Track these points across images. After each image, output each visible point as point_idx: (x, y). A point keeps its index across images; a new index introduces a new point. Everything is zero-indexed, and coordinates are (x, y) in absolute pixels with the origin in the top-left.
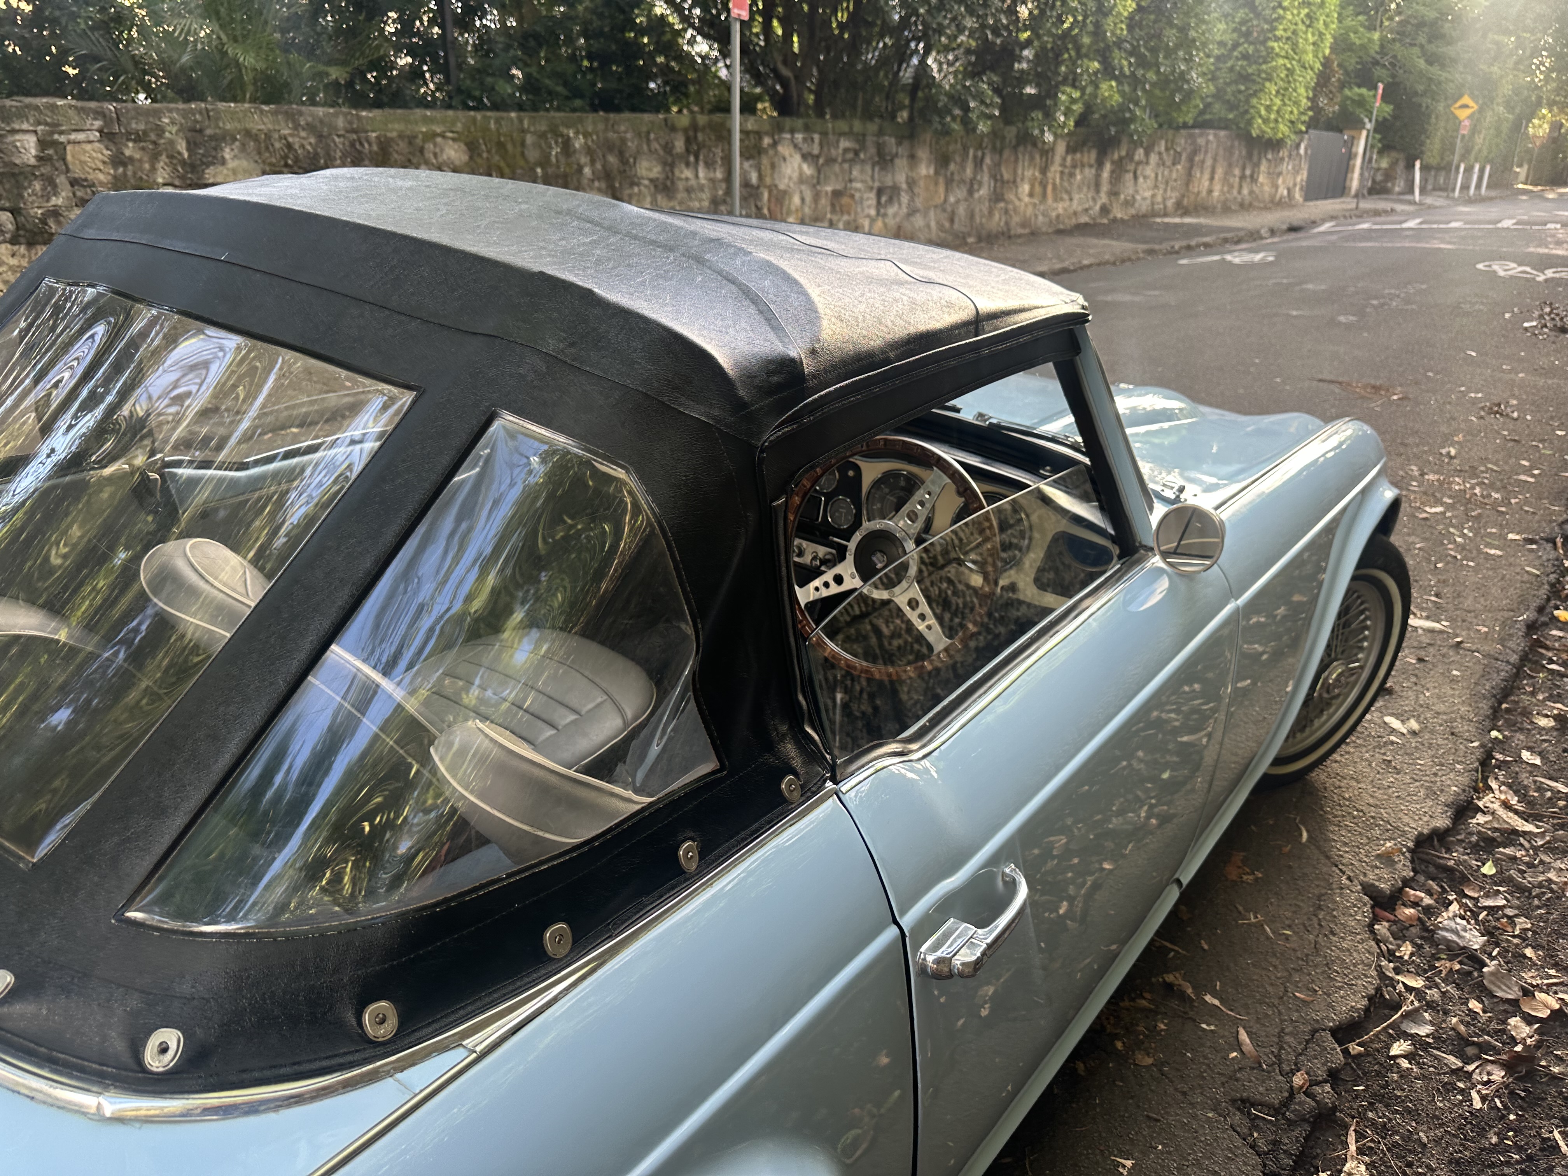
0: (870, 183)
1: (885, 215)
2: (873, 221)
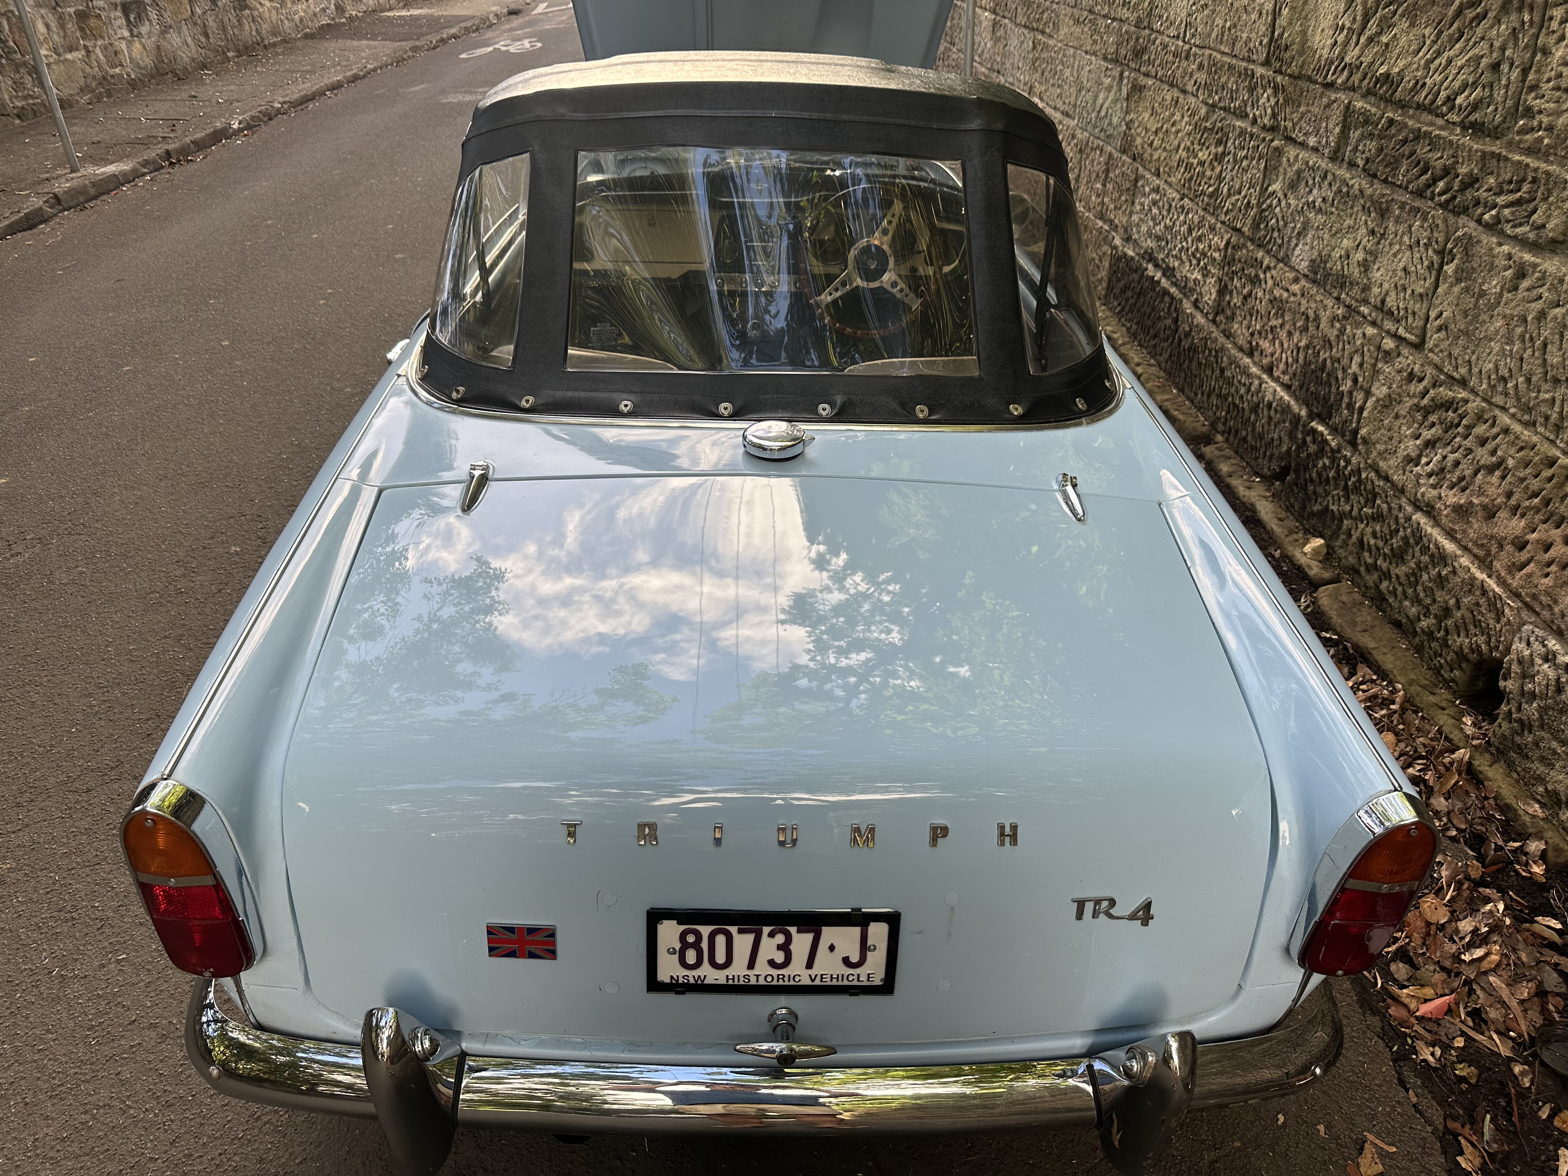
1: (139, 36)
2: (130, 43)
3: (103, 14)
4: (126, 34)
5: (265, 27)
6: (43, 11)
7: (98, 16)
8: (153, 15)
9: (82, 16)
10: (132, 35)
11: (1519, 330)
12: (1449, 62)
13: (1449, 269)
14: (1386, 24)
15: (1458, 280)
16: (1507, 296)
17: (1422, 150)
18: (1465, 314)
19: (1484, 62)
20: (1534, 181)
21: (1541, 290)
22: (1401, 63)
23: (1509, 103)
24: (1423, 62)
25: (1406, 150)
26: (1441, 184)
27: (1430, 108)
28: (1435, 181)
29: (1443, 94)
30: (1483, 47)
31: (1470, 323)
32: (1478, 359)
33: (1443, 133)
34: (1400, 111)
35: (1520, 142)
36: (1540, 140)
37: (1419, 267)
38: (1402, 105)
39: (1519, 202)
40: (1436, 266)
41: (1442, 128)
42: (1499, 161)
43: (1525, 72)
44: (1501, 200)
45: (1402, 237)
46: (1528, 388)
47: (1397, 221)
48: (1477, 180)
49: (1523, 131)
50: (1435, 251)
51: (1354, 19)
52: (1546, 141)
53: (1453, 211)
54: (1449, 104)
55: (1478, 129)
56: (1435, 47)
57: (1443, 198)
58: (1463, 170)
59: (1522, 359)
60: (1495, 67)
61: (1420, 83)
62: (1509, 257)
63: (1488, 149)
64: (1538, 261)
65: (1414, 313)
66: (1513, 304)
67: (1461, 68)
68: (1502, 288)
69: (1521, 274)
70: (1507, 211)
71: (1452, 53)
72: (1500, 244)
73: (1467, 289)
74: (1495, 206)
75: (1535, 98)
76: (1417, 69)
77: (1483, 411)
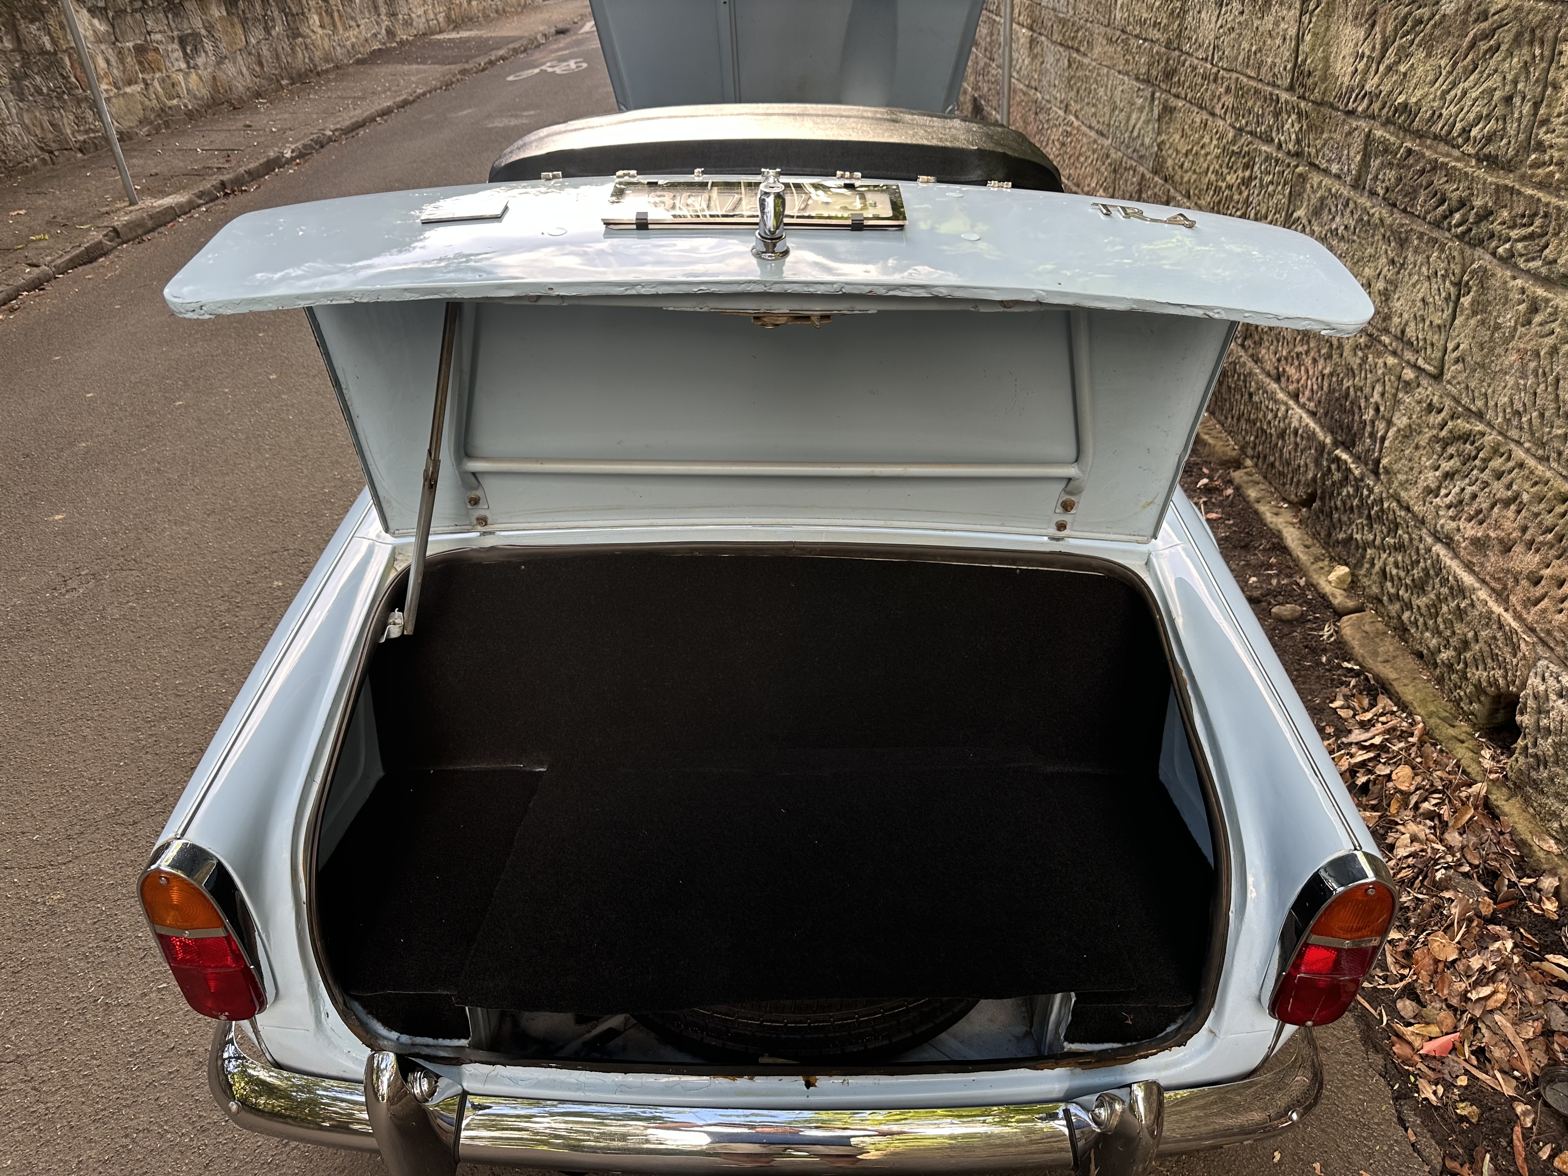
0: (170, 34)
1: (196, 67)
2: (187, 75)
3: (161, 48)
4: (183, 66)
5: (318, 54)
6: (103, 47)
7: (156, 50)
8: (209, 46)
9: (140, 50)
10: (189, 67)
11: (1532, 365)
12: (1465, 93)
13: (1466, 301)
14: (1404, 54)
15: (1475, 313)
16: (1521, 330)
17: (1439, 180)
18: (1481, 347)
19: (1498, 94)
20: (1546, 215)
21: (1553, 325)
22: (1419, 93)
23: (1522, 137)
24: (1439, 93)
25: (1424, 179)
26: (1457, 216)
27: (1446, 139)
28: (1451, 212)
29: (1459, 126)
30: (1495, 81)
31: (1486, 356)
32: (1494, 392)
33: (1459, 165)
34: (1418, 141)
35: (1532, 176)
36: (1551, 174)
37: (1437, 298)
38: (1420, 135)
39: (1531, 237)
40: (1453, 298)
41: (1458, 160)
42: (1512, 194)
43: (1537, 106)
44: (1514, 234)
45: (1420, 268)
46: (1542, 423)
47: (1416, 251)
48: (1492, 213)
49: (1536, 165)
50: (1451, 282)
51: (1374, 47)
52: (1557, 176)
53: (1469, 243)
54: (1465, 136)
55: (1492, 162)
56: (1451, 78)
57: (1459, 230)
58: (1478, 203)
59: (1535, 394)
60: (1508, 100)
61: (1437, 114)
62: (1523, 291)
63: (1501, 182)
64: (1550, 296)
65: (1432, 345)
66: (1527, 338)
67: (1476, 100)
68: (1516, 322)
69: (1534, 309)
70: (1520, 245)
71: (1467, 84)
72: (1514, 278)
73: (1483, 322)
74: (1508, 239)
75: (1546, 133)
76: (1434, 100)
77: (1499, 444)
